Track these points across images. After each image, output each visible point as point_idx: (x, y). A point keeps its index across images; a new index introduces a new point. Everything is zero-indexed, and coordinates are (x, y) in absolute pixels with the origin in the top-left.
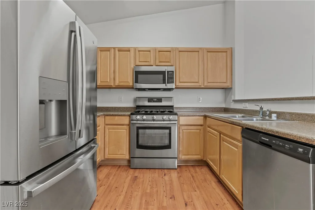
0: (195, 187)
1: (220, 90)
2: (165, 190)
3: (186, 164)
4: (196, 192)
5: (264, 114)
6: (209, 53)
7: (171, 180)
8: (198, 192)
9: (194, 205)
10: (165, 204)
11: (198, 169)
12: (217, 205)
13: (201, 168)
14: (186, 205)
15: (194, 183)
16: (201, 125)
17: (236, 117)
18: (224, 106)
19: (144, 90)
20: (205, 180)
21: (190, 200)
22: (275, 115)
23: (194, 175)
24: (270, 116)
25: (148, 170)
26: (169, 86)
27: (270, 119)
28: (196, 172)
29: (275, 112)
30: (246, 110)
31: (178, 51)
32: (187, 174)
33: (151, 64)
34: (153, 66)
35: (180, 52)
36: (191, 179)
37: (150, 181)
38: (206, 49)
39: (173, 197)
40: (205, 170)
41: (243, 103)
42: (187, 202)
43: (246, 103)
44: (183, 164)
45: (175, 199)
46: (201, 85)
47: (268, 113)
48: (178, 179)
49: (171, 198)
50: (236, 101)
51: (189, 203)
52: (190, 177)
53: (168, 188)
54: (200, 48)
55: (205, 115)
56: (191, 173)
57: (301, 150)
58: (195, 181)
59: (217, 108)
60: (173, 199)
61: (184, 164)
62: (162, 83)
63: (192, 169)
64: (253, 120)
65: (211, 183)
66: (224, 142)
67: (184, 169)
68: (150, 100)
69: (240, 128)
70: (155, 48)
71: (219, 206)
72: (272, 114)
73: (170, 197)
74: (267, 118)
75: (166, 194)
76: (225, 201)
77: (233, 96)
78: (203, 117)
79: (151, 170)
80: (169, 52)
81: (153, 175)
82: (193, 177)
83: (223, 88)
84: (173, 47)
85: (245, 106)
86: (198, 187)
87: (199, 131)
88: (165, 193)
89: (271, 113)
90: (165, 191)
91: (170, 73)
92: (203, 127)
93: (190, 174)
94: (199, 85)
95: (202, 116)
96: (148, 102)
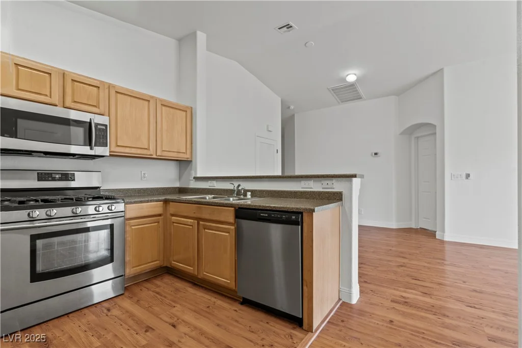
0: (170, 303)
1: (173, 164)
2: (127, 327)
3: (135, 282)
4: (176, 308)
5: (239, 193)
6: (164, 108)
7: (127, 312)
8: (178, 306)
9: (183, 321)
10: (144, 342)
11: (158, 282)
12: (208, 307)
13: (162, 279)
14: (174, 326)
15: (165, 299)
16: (160, 215)
17: (206, 199)
18: (177, 185)
19: (29, 153)
20: (177, 290)
21: (176, 319)
22: (250, 193)
23: (157, 290)
24: (245, 195)
25: (65, 319)
26: (98, 151)
27: (245, 198)
28: (158, 286)
29: (249, 191)
30: (213, 189)
31: (114, 92)
32: (146, 293)
33: (53, 102)
34: (56, 106)
35: (118, 95)
36: (157, 297)
37: (87, 330)
38: (161, 100)
39: (148, 329)
40: (168, 279)
41: (209, 182)
42: (173, 323)
43: (213, 182)
44: (129, 284)
45: (153, 329)
46: (152, 153)
47: (243, 191)
48: (137, 305)
49: (146, 331)
50: (197, 179)
51: (175, 323)
52: (154, 295)
53: (131, 322)
54: (152, 97)
55: (165, 199)
56: (152, 290)
57: (294, 217)
58: (165, 297)
59: (170, 188)
60: (150, 330)
61: (132, 283)
62: (82, 144)
63: (148, 285)
64: (229, 200)
65: (187, 291)
66: (206, 230)
67: (136, 290)
68: (43, 176)
69: (233, 209)
70: (63, 70)
71: (210, 307)
72: (248, 193)
73: (144, 330)
74: (242, 197)
75: (135, 330)
76: (213, 299)
77: (193, 172)
78: (162, 203)
79: (71, 315)
80: (95, 89)
81: (84, 321)
82: (158, 293)
83: (177, 160)
84: (103, 82)
85: (212, 185)
86: (174, 301)
87: (157, 224)
88: (132, 332)
89: (246, 191)
90: (129, 328)
91: (99, 127)
92: (162, 217)
93: (151, 292)
94: (149, 153)
95: (161, 201)
96: (38, 180)
